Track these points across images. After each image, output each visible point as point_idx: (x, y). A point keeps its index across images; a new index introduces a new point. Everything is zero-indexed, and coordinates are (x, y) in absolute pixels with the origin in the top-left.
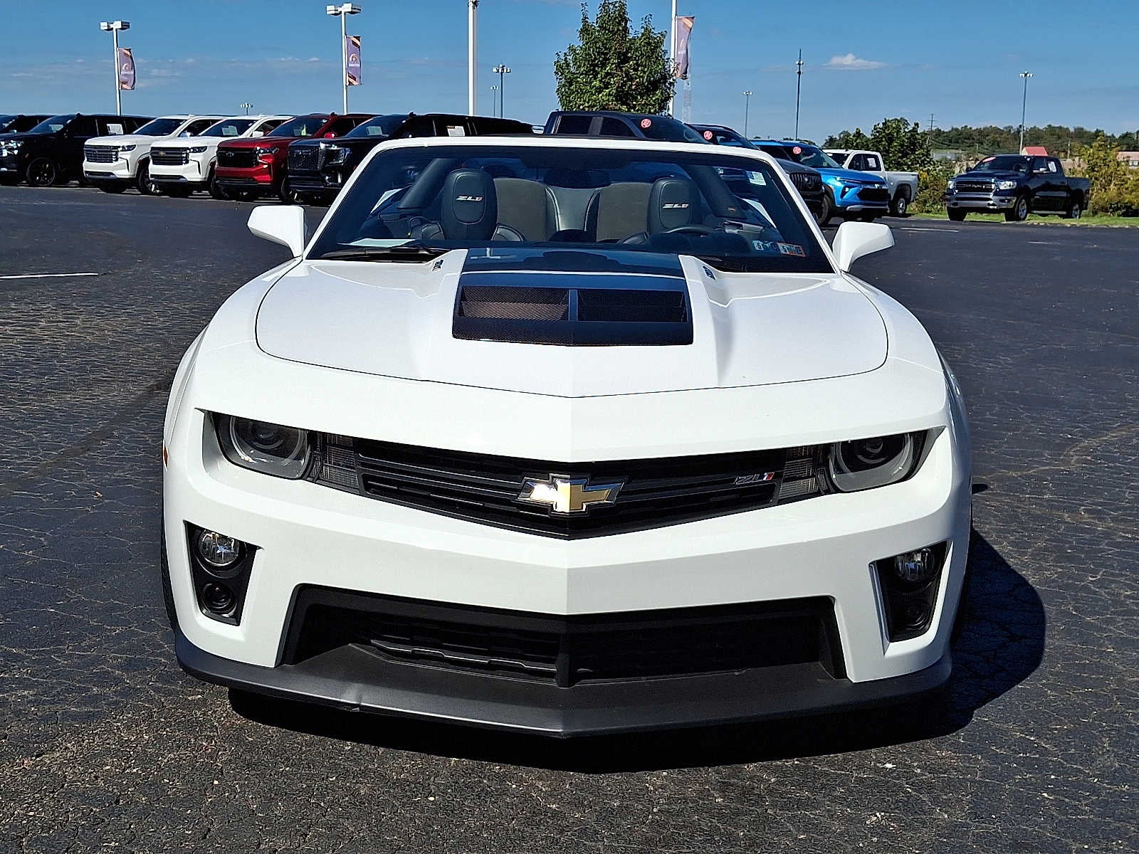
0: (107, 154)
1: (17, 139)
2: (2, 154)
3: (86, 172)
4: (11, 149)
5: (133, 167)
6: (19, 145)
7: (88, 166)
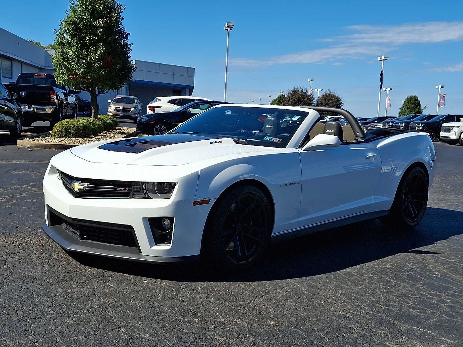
0: (448, 129)
1: (422, 123)
2: (416, 129)
3: (441, 136)
4: (419, 127)
5: (458, 135)
6: (422, 125)
7: (442, 134)
